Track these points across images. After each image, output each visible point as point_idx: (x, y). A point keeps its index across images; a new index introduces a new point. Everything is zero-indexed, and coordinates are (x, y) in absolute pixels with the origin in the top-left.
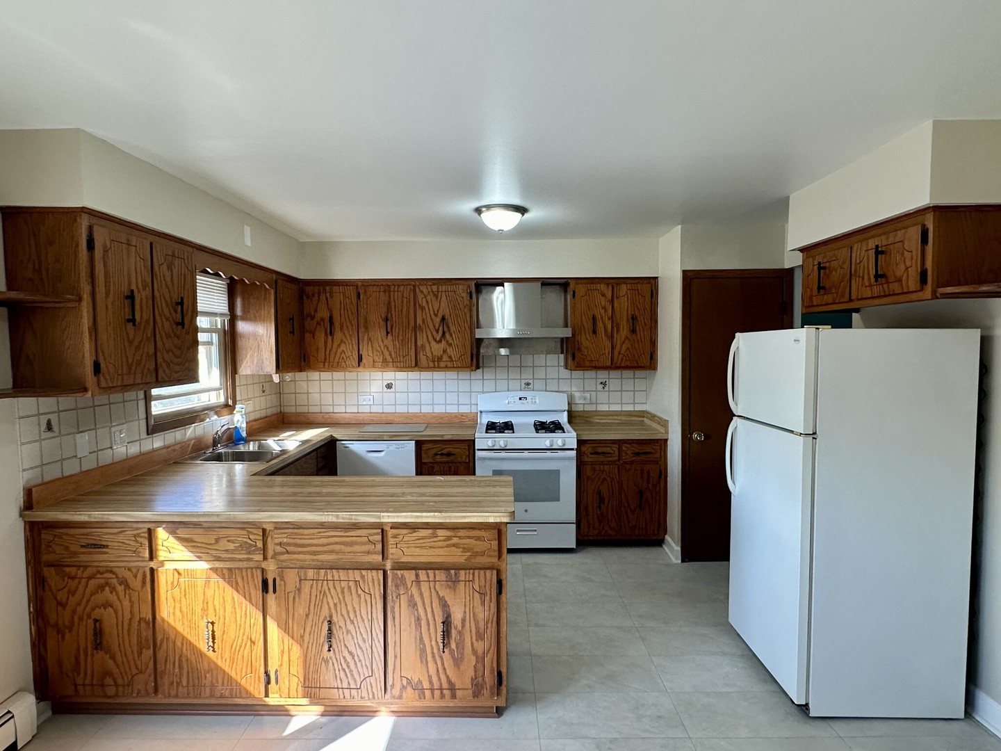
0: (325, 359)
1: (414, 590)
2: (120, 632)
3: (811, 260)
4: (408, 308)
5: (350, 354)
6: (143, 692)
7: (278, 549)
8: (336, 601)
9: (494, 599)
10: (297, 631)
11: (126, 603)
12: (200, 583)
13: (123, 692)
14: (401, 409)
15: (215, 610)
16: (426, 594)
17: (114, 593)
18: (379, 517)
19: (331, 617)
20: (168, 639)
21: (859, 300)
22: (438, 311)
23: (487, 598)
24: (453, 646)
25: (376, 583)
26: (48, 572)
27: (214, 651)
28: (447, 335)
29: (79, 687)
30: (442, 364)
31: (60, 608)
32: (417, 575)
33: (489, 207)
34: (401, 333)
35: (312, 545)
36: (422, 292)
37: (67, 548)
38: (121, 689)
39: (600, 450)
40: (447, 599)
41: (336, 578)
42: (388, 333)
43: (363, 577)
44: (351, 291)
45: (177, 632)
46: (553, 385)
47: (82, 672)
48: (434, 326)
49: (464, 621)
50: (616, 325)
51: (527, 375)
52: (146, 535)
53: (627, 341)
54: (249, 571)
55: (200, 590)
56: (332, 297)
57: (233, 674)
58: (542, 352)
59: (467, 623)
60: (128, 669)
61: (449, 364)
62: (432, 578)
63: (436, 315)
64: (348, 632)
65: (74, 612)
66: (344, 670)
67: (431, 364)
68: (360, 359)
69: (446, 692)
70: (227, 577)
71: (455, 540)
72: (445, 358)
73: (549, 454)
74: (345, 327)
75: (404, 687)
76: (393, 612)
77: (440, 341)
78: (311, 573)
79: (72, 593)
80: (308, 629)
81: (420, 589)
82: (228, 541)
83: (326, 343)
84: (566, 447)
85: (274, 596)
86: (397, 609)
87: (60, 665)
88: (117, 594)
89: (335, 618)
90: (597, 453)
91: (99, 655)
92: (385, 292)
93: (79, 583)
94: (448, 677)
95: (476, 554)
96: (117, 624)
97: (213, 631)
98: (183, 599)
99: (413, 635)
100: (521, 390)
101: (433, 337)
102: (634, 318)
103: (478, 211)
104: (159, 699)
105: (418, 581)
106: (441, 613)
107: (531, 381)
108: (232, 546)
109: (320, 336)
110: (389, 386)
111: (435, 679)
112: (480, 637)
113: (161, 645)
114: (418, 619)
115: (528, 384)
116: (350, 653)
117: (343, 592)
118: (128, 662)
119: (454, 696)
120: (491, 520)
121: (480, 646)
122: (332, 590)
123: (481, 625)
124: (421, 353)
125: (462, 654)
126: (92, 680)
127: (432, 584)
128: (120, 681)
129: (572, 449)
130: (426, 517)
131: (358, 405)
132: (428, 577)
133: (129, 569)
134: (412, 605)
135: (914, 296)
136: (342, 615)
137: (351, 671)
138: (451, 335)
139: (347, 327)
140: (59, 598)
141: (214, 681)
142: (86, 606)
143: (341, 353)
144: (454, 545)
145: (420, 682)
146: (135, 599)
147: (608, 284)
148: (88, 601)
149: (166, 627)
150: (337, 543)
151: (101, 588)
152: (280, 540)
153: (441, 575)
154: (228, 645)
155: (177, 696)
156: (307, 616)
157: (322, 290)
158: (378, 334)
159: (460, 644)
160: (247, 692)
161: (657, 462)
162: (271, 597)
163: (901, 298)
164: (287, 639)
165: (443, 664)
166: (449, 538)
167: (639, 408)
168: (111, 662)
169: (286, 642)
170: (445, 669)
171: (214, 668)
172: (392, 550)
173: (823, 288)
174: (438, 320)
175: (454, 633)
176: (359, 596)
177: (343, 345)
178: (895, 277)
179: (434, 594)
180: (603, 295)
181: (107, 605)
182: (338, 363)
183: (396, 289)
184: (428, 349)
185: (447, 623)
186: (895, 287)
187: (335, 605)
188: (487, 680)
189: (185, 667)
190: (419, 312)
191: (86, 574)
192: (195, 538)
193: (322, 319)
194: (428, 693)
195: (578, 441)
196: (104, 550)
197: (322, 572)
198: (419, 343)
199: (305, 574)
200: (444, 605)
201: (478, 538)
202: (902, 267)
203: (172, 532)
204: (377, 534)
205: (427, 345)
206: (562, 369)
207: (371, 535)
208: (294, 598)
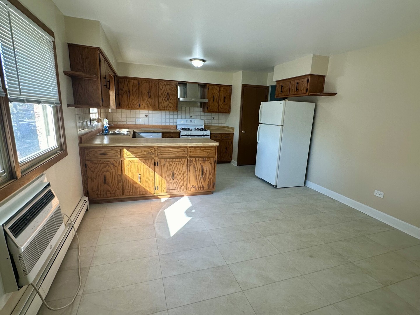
0: (127, 105)
1: (195, 163)
2: (112, 178)
3: (279, 84)
4: (156, 89)
5: (136, 104)
6: (119, 195)
7: (159, 153)
8: (175, 167)
9: (214, 165)
10: (164, 175)
11: (113, 170)
12: (136, 164)
13: (113, 195)
14: (151, 124)
15: (141, 171)
16: (198, 164)
17: (110, 168)
18: (187, 145)
19: (173, 171)
20: (126, 180)
21: (291, 95)
22: (166, 91)
23: (212, 165)
24: (204, 177)
25: (185, 162)
26: (88, 163)
27: (140, 182)
28: (169, 99)
29: (99, 195)
30: (167, 109)
31: (92, 173)
32: (196, 159)
33: (195, 59)
34: (154, 97)
35: (168, 152)
36: (161, 84)
37: (94, 155)
38: (112, 194)
39: (216, 136)
40: (203, 165)
41: (175, 161)
42: (149, 97)
43: (182, 160)
44: (136, 82)
45: (129, 178)
46: (199, 117)
47: (100, 190)
48: (165, 96)
49: (206, 170)
50: (220, 99)
51: (191, 114)
52: (120, 151)
53: (223, 104)
54: (151, 160)
55: (136, 166)
56: (129, 83)
57: (146, 188)
58: (196, 107)
59: (207, 171)
60: (114, 189)
61: (170, 109)
62: (199, 160)
63: (165, 92)
64: (178, 175)
65: (97, 174)
66: (176, 185)
67: (164, 108)
68: (140, 105)
69: (202, 188)
70: (144, 162)
71: (205, 150)
72: (168, 107)
73: (202, 137)
74: (134, 94)
75: (191, 188)
76: (189, 169)
77: (167, 101)
78: (168, 160)
79: (96, 168)
80: (167, 174)
81: (196, 163)
82: (145, 152)
83: (127, 99)
84: (207, 135)
85: (157, 167)
86: (190, 168)
87: (92, 189)
88: (111, 168)
89: (174, 172)
90: (215, 137)
91: (105, 185)
92: (148, 83)
93: (98, 165)
94: (202, 184)
95: (210, 154)
96: (111, 176)
97: (140, 177)
98: (131, 168)
99: (194, 174)
100: (189, 118)
101: (164, 99)
102: (225, 97)
103: (191, 60)
104: (124, 197)
105: (196, 161)
106: (201, 169)
107: (192, 116)
108: (146, 153)
109: (125, 96)
110: (146, 116)
111: (199, 185)
112: (210, 174)
113: (124, 181)
114: (196, 171)
115: (191, 117)
116: (178, 180)
117: (177, 165)
118: (114, 187)
119: (203, 189)
120: (215, 145)
121: (210, 176)
122: (174, 164)
123: (211, 171)
124: (161, 105)
125: (206, 179)
126: (103, 193)
127: (199, 162)
128: (112, 193)
129: (209, 135)
130: (199, 144)
131: (136, 122)
132: (198, 160)
133: (114, 161)
134: (194, 167)
135: (304, 95)
136: (176, 171)
137: (178, 185)
138: (170, 99)
139: (135, 94)
140: (91, 170)
141: (140, 190)
142: (101, 172)
143: (133, 103)
144: (205, 152)
145: (195, 186)
146: (116, 169)
147: (218, 87)
148: (101, 170)
149: (126, 177)
150: (175, 152)
151: (106, 166)
152: (160, 151)
153: (202, 159)
154: (145, 180)
155: (129, 195)
156: (167, 171)
157: (125, 80)
158: (146, 97)
159: (205, 176)
160: (150, 192)
161: (230, 140)
162: (156, 166)
163: (301, 95)
164: (161, 178)
165: (201, 181)
166: (204, 150)
167: (223, 125)
168: (109, 187)
169: (161, 179)
170: (201, 183)
171: (140, 187)
172: (189, 153)
173: (282, 92)
174: (166, 94)
175: (204, 173)
176: (181, 165)
177: (133, 100)
178: (301, 90)
179: (200, 164)
180: (217, 90)
181: (107, 171)
182: (132, 106)
183: (152, 82)
184: (163, 103)
185: (203, 171)
186: (300, 92)
187: (174, 168)
188: (211, 184)
189: (132, 187)
190: (160, 91)
191: (100, 162)
192: (135, 151)
193: (126, 91)
194: (197, 189)
195: (211, 133)
196: (106, 155)
197: (171, 159)
198: (160, 102)
199: (167, 160)
200: (202, 166)
201: (211, 150)
202: (302, 88)
203: (128, 150)
204: (186, 149)
205: (162, 102)
206: (202, 112)
207: (184, 149)
208: (163, 167)
